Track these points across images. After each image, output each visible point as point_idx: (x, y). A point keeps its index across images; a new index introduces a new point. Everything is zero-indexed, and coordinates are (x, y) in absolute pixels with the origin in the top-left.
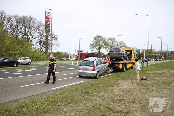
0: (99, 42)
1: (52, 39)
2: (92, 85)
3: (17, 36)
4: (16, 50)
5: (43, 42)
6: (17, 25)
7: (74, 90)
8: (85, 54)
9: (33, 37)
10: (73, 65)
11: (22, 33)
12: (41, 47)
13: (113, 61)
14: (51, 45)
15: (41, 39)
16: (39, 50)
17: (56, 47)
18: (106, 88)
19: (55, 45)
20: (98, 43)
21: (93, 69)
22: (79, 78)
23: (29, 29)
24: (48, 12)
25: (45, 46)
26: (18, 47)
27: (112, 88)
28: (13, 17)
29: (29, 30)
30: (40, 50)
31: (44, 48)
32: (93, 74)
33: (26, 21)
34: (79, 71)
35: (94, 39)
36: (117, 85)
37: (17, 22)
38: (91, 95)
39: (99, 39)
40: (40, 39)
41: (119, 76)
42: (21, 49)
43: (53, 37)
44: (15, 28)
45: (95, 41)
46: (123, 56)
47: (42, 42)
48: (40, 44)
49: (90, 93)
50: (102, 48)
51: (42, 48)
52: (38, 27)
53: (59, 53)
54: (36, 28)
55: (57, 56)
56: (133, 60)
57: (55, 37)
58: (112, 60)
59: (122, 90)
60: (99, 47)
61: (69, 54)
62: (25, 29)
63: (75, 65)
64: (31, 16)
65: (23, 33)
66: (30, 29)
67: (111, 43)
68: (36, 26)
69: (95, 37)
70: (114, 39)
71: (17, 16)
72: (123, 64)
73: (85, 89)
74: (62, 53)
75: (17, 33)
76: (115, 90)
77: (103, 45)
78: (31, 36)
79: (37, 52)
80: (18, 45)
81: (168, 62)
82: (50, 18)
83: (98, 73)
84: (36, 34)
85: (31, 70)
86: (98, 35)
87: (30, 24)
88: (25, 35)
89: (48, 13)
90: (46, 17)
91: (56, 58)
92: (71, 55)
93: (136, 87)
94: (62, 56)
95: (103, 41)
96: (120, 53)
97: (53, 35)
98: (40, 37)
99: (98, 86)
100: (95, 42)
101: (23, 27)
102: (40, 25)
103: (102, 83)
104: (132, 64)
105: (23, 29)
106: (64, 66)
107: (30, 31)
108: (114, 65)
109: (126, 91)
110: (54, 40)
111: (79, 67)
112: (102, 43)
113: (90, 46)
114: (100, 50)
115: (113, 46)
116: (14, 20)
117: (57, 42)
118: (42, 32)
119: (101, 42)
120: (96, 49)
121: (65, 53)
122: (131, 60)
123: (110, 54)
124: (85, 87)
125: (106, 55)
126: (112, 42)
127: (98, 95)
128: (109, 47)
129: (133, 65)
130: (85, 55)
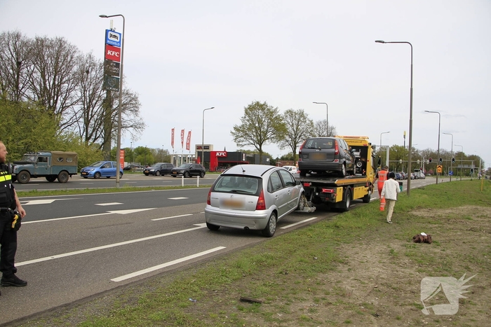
0: (260, 122)
1: (123, 108)
2: (259, 262)
3: (18, 96)
4: (11, 138)
5: (96, 116)
6: (19, 64)
7: (196, 288)
8: (218, 154)
9: (67, 102)
10: (184, 187)
11: (35, 89)
12: (90, 130)
13: (312, 176)
14: (120, 127)
15: (91, 109)
16: (84, 140)
17: (135, 133)
18: (311, 277)
19: (132, 126)
20: (257, 125)
21: (258, 204)
22: (208, 232)
23: (55, 77)
24: (114, 31)
25: (102, 127)
26: (18, 128)
27: (332, 276)
28: (6, 39)
29: (54, 80)
30: (88, 139)
31: (99, 133)
32: (256, 219)
33: (46, 52)
34: (210, 208)
35: (246, 113)
36: (346, 264)
37: (17, 54)
38: (266, 309)
39: (260, 113)
40: (88, 107)
41: (338, 227)
42: (27, 136)
43: (126, 104)
44: (11, 71)
45: (247, 118)
46: (345, 163)
47: (92, 116)
48: (87, 123)
49: (260, 302)
50: (268, 139)
51: (91, 135)
52: (82, 73)
53: (142, 151)
54: (75, 73)
55: (136, 159)
56: (370, 175)
57: (132, 104)
58: (310, 173)
59: (372, 285)
60: (260, 135)
61: (171, 153)
62: (43, 76)
63: (188, 187)
64: (63, 40)
65: (38, 87)
66: (57, 77)
67: (295, 126)
68: (75, 68)
69: (247, 107)
70: (302, 114)
71: (18, 36)
72: (344, 186)
73: (238, 283)
74: (153, 150)
75: (17, 87)
76: (347, 286)
77: (271, 129)
78: (59, 97)
79: (78, 147)
80: (18, 122)
81: (455, 183)
82: (118, 50)
83: (274, 217)
84: (77, 93)
85: (50, 201)
86: (258, 103)
87: (57, 63)
88: (43, 96)
89: (113, 34)
90: (109, 46)
91: (133, 164)
92: (178, 158)
93: (412, 272)
94: (150, 159)
95: (271, 119)
96: (336, 154)
97: (127, 96)
98: (88, 101)
99: (280, 269)
100: (248, 121)
101: (35, 69)
102: (87, 65)
103: (291, 252)
104: (368, 188)
105: (37, 75)
106: (156, 188)
107: (56, 83)
108: (319, 191)
109: (385, 288)
110: (128, 112)
111: (209, 195)
112: (268, 126)
113: (234, 131)
114: (260, 146)
115: (299, 134)
116: (7, 49)
117: (138, 119)
118: (94, 89)
119: (266, 122)
120: (252, 142)
121: (161, 151)
122: (365, 175)
123: (305, 156)
124: (236, 274)
125: (277, 158)
126: (295, 122)
127: (292, 308)
128: (287, 138)
129: (368, 191)
130: (218, 157)
